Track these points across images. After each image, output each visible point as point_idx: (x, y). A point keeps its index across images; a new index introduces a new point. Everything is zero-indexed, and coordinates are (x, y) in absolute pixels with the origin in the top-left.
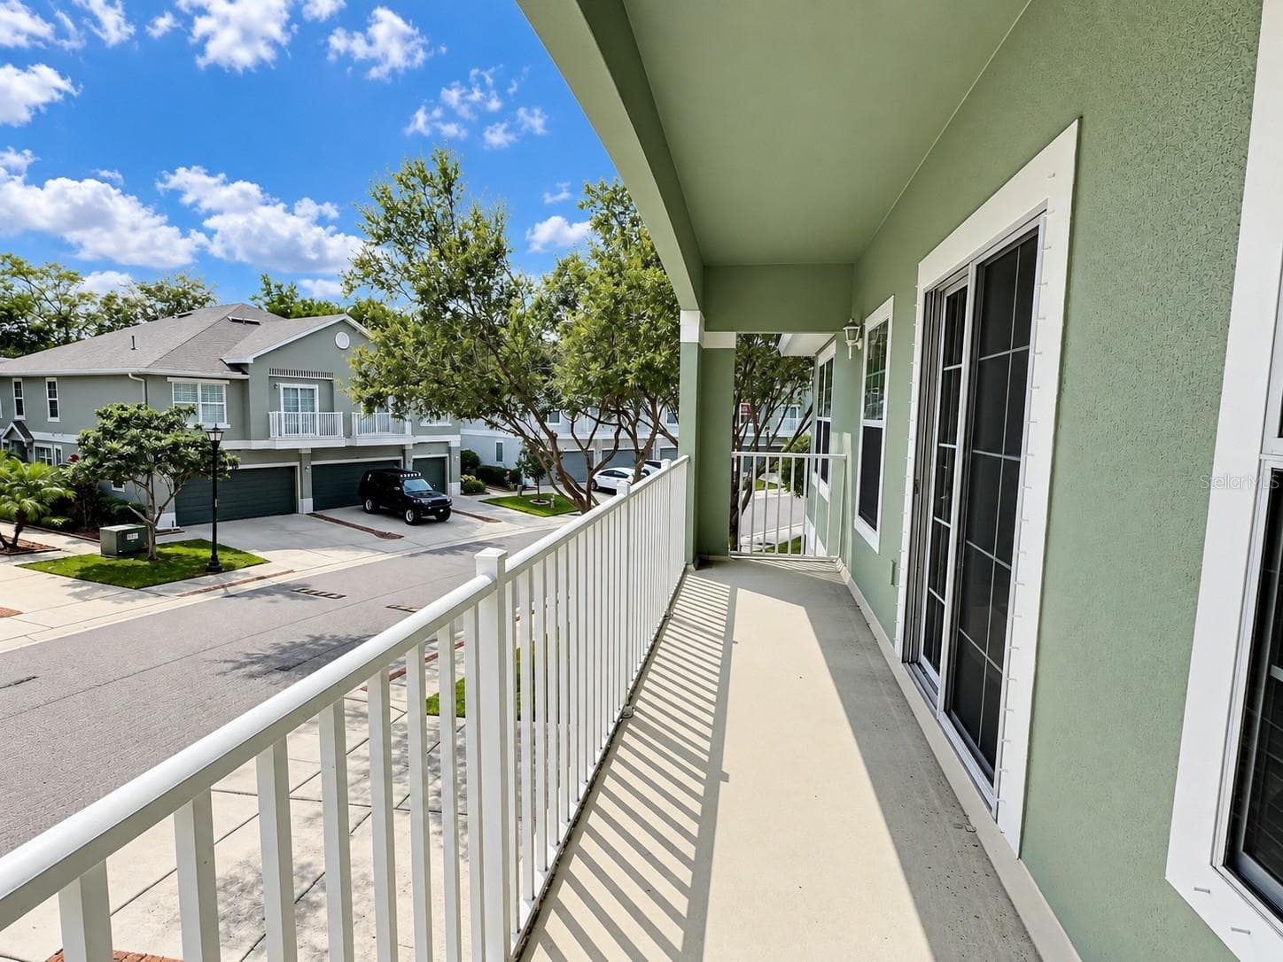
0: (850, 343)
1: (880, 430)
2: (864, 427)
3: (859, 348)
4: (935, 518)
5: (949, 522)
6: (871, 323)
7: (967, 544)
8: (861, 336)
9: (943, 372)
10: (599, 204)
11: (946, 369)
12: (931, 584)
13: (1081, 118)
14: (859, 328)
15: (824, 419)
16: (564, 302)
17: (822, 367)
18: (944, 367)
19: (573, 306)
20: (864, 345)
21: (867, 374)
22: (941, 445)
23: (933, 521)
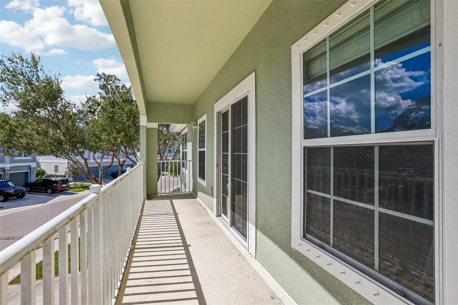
0: (194, 127)
1: (204, 151)
2: (199, 151)
3: (196, 128)
4: (223, 174)
5: (228, 174)
6: (200, 121)
7: (233, 179)
8: (197, 125)
9: (222, 134)
10: (103, 80)
11: (223, 133)
12: (223, 193)
13: (255, 71)
14: (196, 123)
15: (184, 151)
16: (90, 112)
17: (183, 135)
18: (222, 132)
19: (93, 113)
20: (198, 128)
21: (199, 136)
22: (223, 153)
23: (222, 175)
